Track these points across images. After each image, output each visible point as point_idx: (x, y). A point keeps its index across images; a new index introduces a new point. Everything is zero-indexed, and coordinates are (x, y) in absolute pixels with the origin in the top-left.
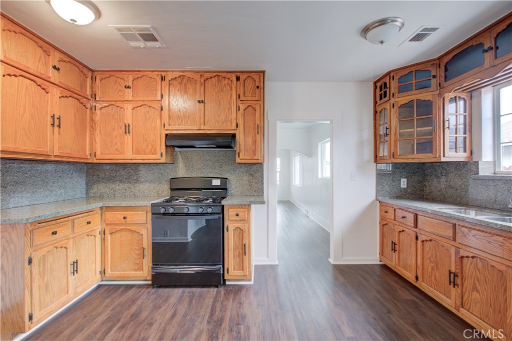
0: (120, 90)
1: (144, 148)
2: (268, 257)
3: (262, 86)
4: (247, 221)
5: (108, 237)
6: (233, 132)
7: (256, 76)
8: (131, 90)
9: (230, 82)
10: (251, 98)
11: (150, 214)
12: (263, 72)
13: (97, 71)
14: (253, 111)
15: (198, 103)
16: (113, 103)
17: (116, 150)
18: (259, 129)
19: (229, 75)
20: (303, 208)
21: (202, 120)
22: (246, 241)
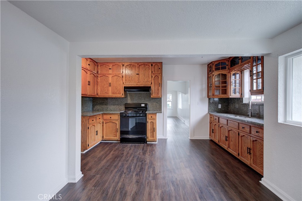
0: (107, 70)
1: (116, 92)
2: (163, 135)
3: (161, 68)
4: (155, 119)
5: (104, 124)
6: (150, 86)
7: (159, 65)
8: (111, 70)
9: (149, 66)
10: (157, 73)
11: (119, 116)
12: (162, 63)
13: (99, 63)
14: (158, 78)
15: (136, 75)
16: (105, 75)
17: (106, 92)
18: (160, 84)
19: (148, 64)
20: (182, 120)
21: (138, 81)
22: (155, 127)
